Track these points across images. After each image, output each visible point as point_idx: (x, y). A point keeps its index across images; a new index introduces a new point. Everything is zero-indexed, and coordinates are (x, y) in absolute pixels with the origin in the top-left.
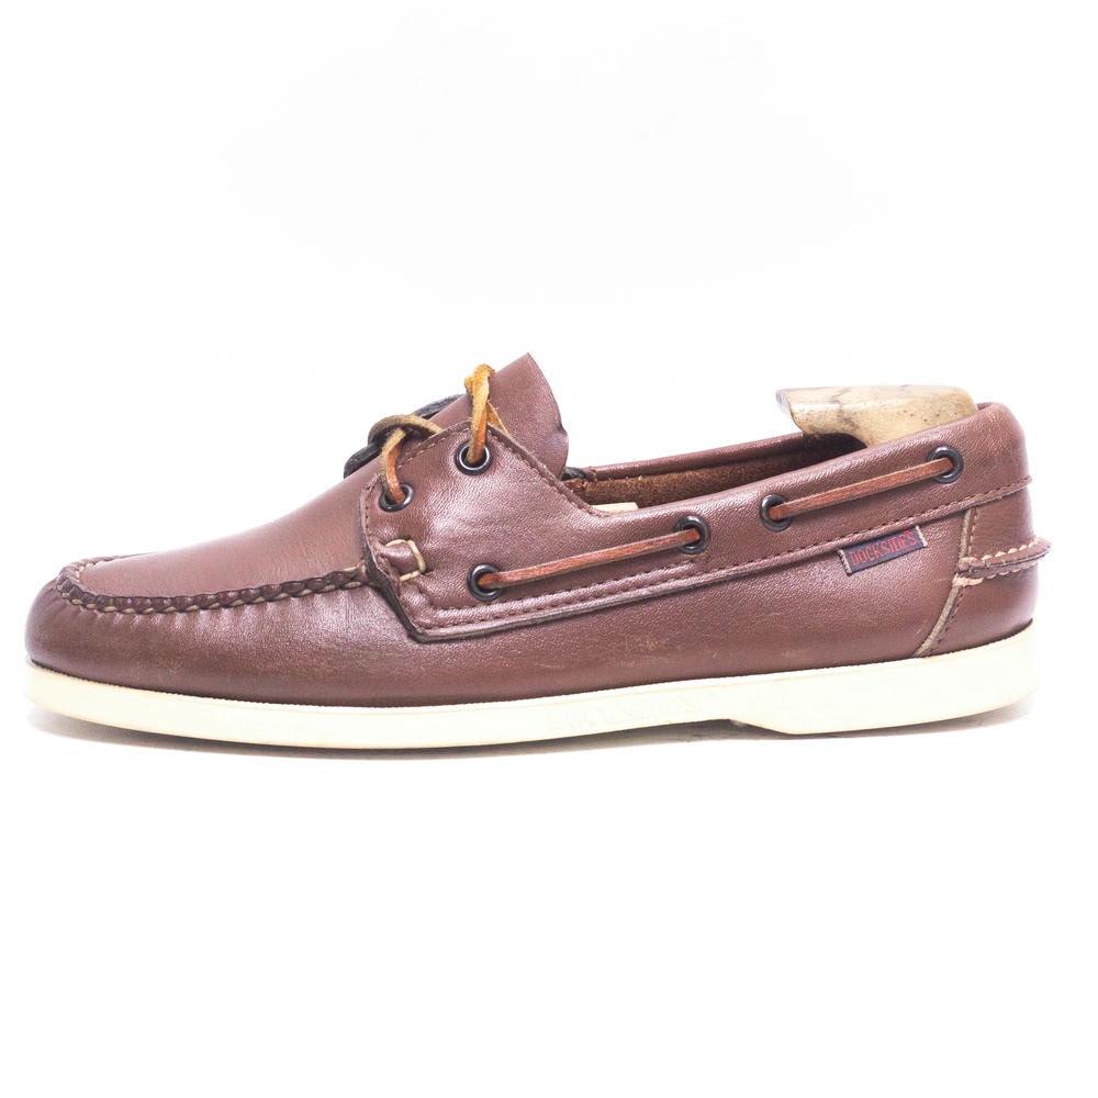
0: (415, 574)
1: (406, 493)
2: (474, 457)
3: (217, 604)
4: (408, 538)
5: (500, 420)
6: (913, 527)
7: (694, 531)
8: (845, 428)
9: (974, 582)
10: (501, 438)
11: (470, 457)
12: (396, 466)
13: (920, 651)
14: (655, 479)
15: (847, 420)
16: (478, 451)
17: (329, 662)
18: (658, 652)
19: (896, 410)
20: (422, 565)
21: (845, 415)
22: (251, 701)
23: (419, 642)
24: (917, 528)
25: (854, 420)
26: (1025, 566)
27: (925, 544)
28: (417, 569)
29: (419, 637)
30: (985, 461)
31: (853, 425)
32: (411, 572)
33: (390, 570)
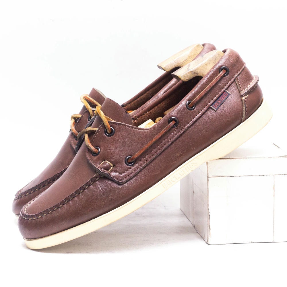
0: (111, 168)
1: (98, 149)
2: (110, 131)
3: (67, 202)
4: (105, 161)
5: (110, 119)
6: (225, 91)
7: (173, 121)
8: (195, 75)
9: (247, 96)
10: (114, 123)
11: (109, 132)
12: (91, 144)
13: (243, 120)
14: (152, 111)
15: (195, 73)
16: (110, 130)
17: (103, 202)
18: (181, 155)
19: (205, 64)
20: (112, 165)
21: (193, 72)
22: (88, 221)
23: (121, 185)
24: (226, 90)
25: (196, 72)
26: (256, 85)
27: (230, 93)
28: (111, 167)
29: (121, 183)
30: (233, 65)
31: (197, 73)
32: (110, 168)
33: (105, 170)
